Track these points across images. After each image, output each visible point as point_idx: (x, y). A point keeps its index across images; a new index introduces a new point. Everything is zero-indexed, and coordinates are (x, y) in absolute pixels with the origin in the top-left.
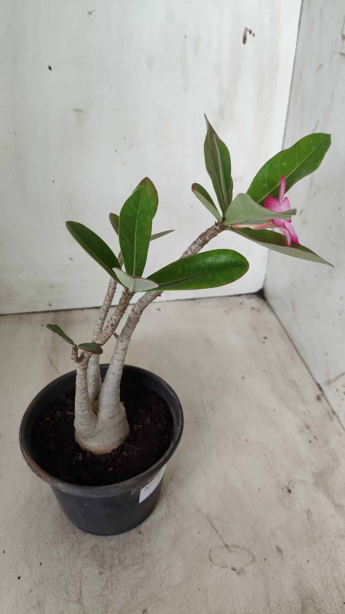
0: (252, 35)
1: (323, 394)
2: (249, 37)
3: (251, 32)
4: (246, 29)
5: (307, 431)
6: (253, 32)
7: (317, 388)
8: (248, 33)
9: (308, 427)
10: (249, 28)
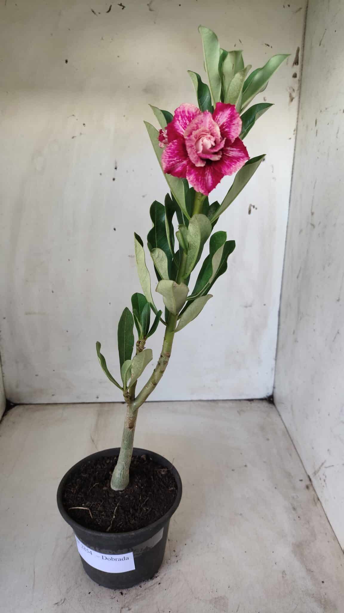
0: (255, 208)
1: (312, 485)
2: (253, 210)
3: (254, 207)
4: (251, 205)
5: (293, 512)
6: (255, 207)
7: (308, 479)
8: (252, 208)
9: (294, 509)
10: (253, 204)
